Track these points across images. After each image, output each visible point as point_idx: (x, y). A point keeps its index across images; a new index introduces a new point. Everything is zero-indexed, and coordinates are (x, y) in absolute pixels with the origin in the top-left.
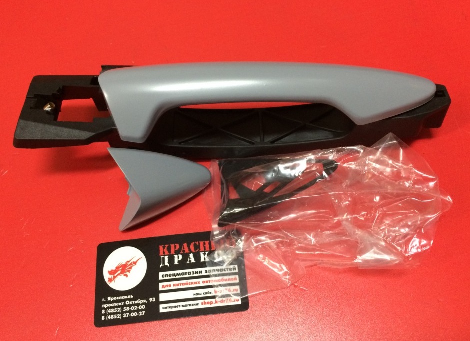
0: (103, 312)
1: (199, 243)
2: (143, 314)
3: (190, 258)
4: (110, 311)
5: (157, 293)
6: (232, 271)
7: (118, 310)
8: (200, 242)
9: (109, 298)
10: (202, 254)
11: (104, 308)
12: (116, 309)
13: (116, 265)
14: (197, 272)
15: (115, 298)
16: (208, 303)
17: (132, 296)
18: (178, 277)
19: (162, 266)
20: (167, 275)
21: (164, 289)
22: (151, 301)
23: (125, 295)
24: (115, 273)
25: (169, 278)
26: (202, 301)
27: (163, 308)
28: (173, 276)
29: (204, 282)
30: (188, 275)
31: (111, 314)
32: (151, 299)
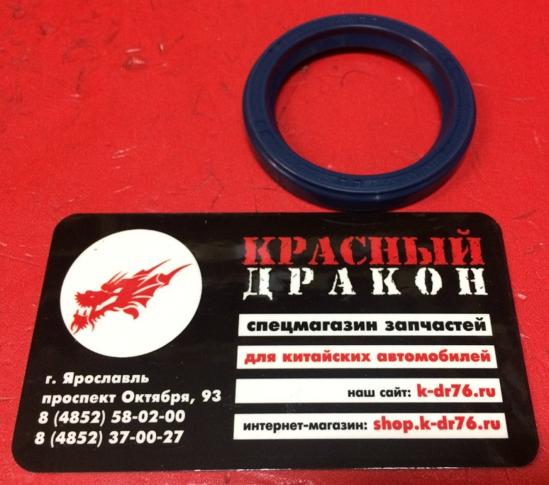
0: (43, 418)
1: (368, 242)
2: (177, 440)
3: (339, 282)
4: (64, 418)
5: (228, 376)
6: (474, 333)
7: (92, 418)
8: (370, 238)
9: (68, 378)
10: (376, 274)
11: (47, 407)
12: (85, 414)
13: (106, 281)
14: (359, 326)
15: (89, 379)
16: (397, 425)
17: (145, 380)
18: (297, 333)
19: (249, 297)
20: (265, 324)
21: (250, 366)
22: (206, 399)
23: (122, 374)
24: (100, 304)
25: (269, 333)
26: (378, 416)
27: (247, 427)
28: (283, 329)
29: (381, 357)
30: (330, 332)
31: (68, 428)
32: (206, 395)
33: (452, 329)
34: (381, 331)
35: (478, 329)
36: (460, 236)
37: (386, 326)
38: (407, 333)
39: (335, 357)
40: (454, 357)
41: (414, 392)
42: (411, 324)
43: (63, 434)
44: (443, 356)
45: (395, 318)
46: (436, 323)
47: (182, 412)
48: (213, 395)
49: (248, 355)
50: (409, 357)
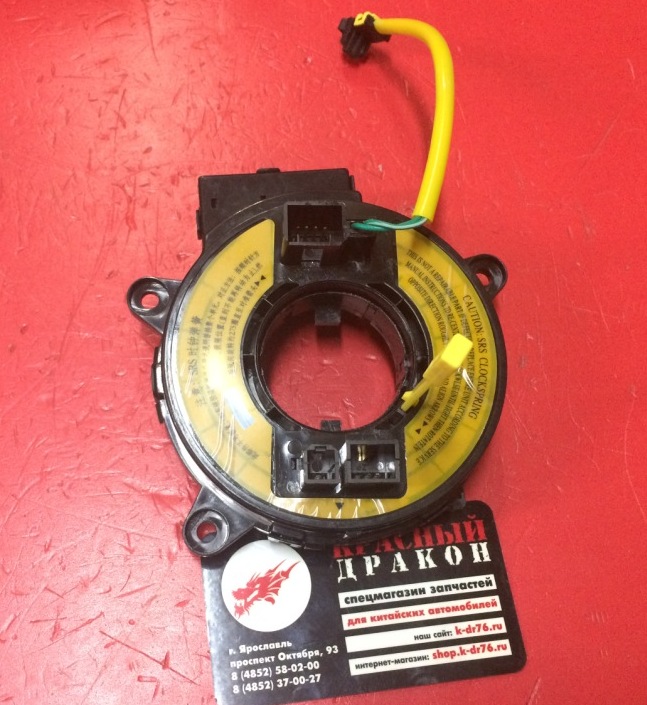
33: (471, 588)
34: (429, 594)
35: (487, 585)
36: (469, 520)
37: (430, 590)
38: (445, 593)
39: (404, 615)
40: (475, 606)
41: (454, 632)
42: (446, 586)
43: (249, 685)
44: (468, 606)
45: (436, 584)
46: (461, 584)
47: (316, 662)
48: (333, 649)
49: (349, 620)
50: (448, 610)
